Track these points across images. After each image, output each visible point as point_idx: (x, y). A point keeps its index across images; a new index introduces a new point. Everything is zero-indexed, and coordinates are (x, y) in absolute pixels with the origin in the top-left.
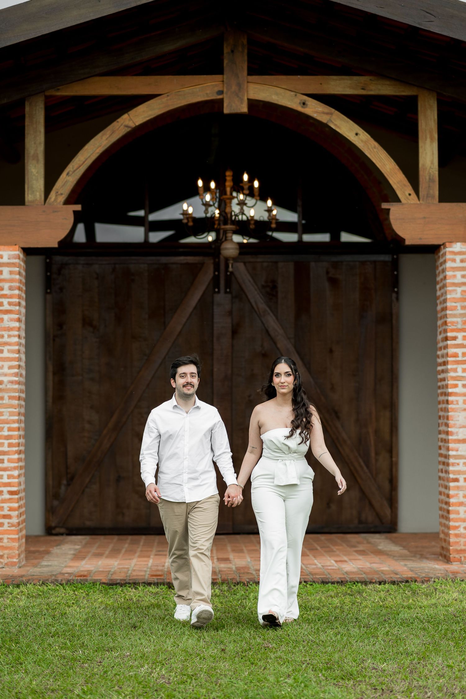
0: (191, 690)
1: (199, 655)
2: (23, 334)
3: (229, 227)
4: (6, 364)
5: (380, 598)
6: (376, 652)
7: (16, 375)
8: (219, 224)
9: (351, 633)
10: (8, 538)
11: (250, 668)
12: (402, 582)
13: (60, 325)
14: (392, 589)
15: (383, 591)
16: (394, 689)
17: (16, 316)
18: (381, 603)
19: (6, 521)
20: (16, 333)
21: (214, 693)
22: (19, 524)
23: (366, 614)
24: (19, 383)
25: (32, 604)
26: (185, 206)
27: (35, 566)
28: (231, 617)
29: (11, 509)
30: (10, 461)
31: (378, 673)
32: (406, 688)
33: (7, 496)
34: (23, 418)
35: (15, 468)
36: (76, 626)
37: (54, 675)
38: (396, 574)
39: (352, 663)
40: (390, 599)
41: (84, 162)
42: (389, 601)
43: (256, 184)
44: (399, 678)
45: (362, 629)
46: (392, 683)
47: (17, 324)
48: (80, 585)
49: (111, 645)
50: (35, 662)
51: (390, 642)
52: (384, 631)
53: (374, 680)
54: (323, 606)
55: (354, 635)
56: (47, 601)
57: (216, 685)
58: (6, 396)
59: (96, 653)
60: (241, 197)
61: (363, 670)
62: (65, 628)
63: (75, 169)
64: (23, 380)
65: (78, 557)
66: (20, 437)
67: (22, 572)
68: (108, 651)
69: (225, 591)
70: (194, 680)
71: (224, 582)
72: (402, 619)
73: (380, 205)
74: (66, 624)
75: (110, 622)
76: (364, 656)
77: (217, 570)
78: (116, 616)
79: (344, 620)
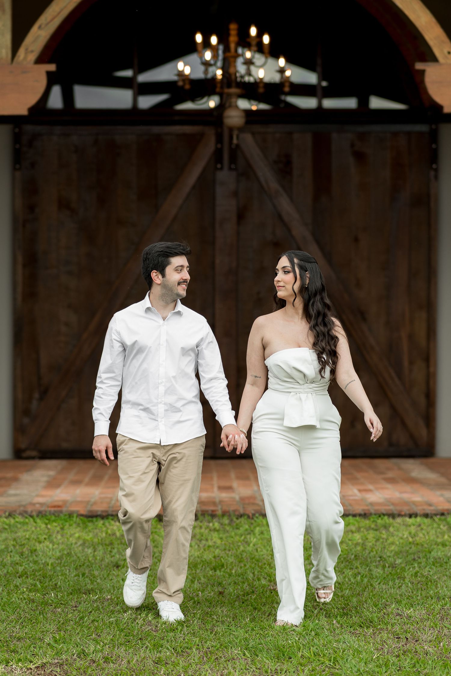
0: (181, 639)
1: (192, 598)
3: (234, 90)
5: (410, 533)
6: (401, 595)
8: (222, 87)
9: (374, 573)
12: (436, 515)
13: (31, 208)
14: (424, 523)
15: (414, 525)
16: (420, 638)
18: (411, 540)
21: (208, 642)
23: (392, 551)
26: (180, 66)
28: (231, 555)
31: (402, 620)
32: (435, 637)
36: (48, 565)
37: (20, 621)
38: (430, 505)
39: (373, 608)
40: (421, 535)
41: (59, 13)
42: (421, 537)
44: (427, 625)
45: (386, 569)
46: (418, 632)
48: (53, 518)
49: (90, 587)
51: (419, 584)
52: (412, 571)
53: (397, 628)
55: (377, 577)
57: (211, 633)
59: (71, 596)
60: (248, 55)
61: (386, 617)
62: (36, 567)
63: (49, 20)
65: (52, 484)
68: (85, 594)
69: (225, 525)
70: (185, 628)
71: (224, 513)
72: (434, 558)
73: (413, 66)
74: (35, 562)
75: (88, 560)
76: (387, 601)
77: (217, 500)
78: (96, 553)
79: (366, 559)
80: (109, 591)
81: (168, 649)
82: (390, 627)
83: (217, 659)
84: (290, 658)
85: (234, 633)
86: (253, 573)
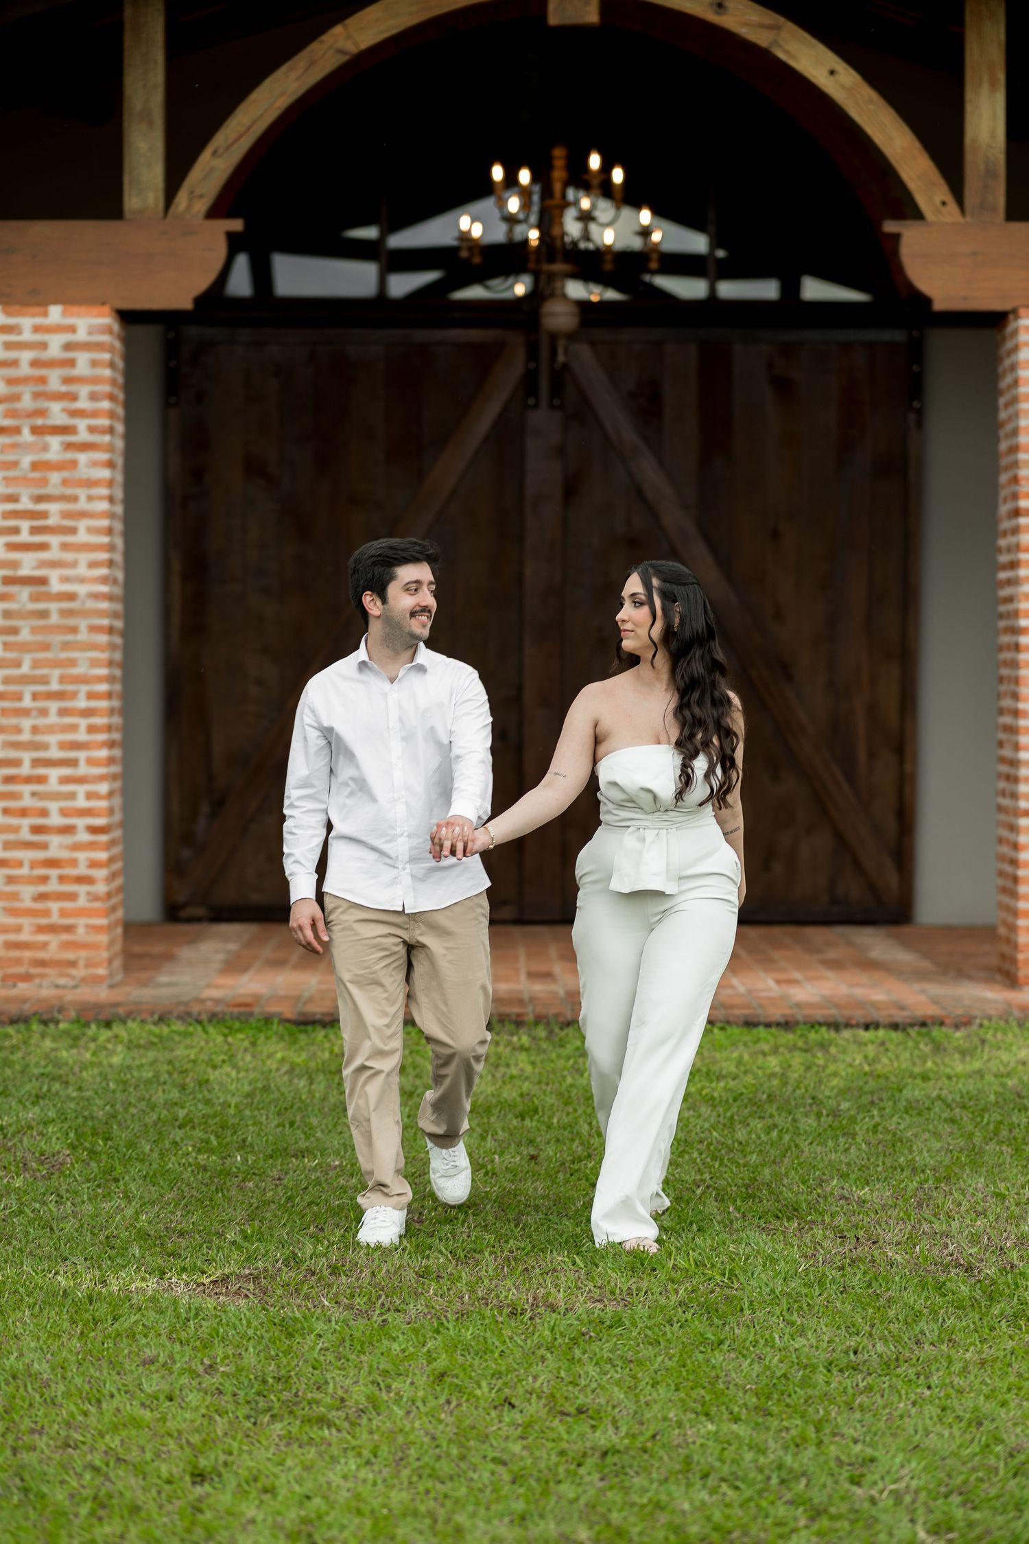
0: (465, 1236)
2: (119, 494)
3: (559, 267)
4: (84, 558)
6: (848, 1164)
7: (104, 580)
8: (538, 261)
9: (801, 1126)
10: (87, 926)
11: (587, 1194)
12: (912, 1025)
13: (197, 474)
14: (891, 1040)
15: (873, 1043)
16: (881, 1237)
17: (104, 456)
18: (867, 1068)
19: (82, 889)
20: (104, 491)
21: (511, 1242)
22: (109, 895)
23: (833, 1088)
24: (110, 597)
25: (137, 1062)
26: (465, 222)
27: (143, 984)
28: (551, 1093)
29: (93, 864)
30: (91, 762)
31: (850, 1206)
32: (906, 1237)
33: (84, 837)
34: (118, 672)
35: (102, 778)
36: (229, 1106)
37: (183, 1203)
38: (902, 1008)
39: (799, 1186)
40: (885, 1060)
41: (249, 128)
42: (885, 1064)
43: (618, 175)
44: (893, 1216)
45: (823, 1119)
46: (877, 1227)
47: (106, 473)
48: (237, 1025)
49: (303, 1144)
50: (145, 1177)
51: (880, 1146)
52: (869, 1123)
53: (841, 1221)
54: (746, 1072)
55: (806, 1132)
56: (168, 1055)
57: (516, 1226)
58: (83, 624)
59: (271, 1161)
60: (585, 203)
61: (821, 1201)
62: (209, 1111)
63: (230, 140)
64: (118, 591)
65: (234, 966)
66: (111, 712)
67: (117, 995)
68: (296, 1156)
69: (540, 1039)
70: (471, 1217)
71: (538, 1020)
72: (907, 1100)
73: (880, 225)
74: (208, 1102)
75: (300, 1098)
76: (824, 1174)
77: (526, 997)
78: (313, 1087)
79: (787, 1101)
80: (337, 1153)
81: (440, 1252)
82: (827, 1219)
83: (526, 1269)
84: (654, 1270)
85: (556, 1227)
86: (590, 1124)
